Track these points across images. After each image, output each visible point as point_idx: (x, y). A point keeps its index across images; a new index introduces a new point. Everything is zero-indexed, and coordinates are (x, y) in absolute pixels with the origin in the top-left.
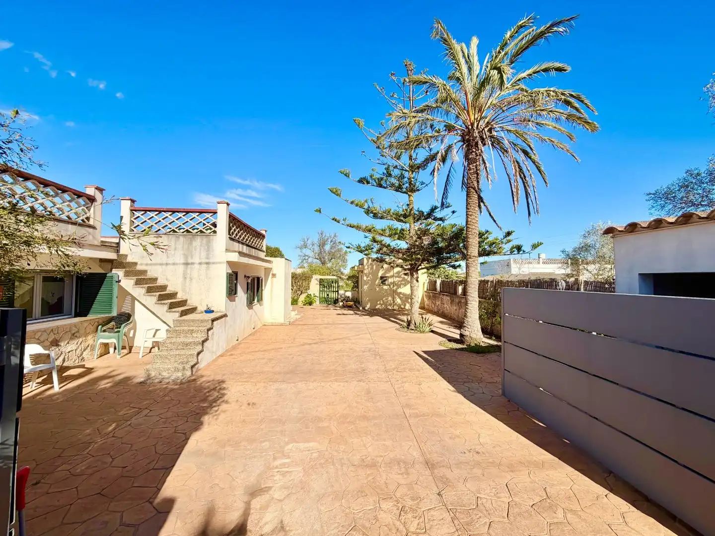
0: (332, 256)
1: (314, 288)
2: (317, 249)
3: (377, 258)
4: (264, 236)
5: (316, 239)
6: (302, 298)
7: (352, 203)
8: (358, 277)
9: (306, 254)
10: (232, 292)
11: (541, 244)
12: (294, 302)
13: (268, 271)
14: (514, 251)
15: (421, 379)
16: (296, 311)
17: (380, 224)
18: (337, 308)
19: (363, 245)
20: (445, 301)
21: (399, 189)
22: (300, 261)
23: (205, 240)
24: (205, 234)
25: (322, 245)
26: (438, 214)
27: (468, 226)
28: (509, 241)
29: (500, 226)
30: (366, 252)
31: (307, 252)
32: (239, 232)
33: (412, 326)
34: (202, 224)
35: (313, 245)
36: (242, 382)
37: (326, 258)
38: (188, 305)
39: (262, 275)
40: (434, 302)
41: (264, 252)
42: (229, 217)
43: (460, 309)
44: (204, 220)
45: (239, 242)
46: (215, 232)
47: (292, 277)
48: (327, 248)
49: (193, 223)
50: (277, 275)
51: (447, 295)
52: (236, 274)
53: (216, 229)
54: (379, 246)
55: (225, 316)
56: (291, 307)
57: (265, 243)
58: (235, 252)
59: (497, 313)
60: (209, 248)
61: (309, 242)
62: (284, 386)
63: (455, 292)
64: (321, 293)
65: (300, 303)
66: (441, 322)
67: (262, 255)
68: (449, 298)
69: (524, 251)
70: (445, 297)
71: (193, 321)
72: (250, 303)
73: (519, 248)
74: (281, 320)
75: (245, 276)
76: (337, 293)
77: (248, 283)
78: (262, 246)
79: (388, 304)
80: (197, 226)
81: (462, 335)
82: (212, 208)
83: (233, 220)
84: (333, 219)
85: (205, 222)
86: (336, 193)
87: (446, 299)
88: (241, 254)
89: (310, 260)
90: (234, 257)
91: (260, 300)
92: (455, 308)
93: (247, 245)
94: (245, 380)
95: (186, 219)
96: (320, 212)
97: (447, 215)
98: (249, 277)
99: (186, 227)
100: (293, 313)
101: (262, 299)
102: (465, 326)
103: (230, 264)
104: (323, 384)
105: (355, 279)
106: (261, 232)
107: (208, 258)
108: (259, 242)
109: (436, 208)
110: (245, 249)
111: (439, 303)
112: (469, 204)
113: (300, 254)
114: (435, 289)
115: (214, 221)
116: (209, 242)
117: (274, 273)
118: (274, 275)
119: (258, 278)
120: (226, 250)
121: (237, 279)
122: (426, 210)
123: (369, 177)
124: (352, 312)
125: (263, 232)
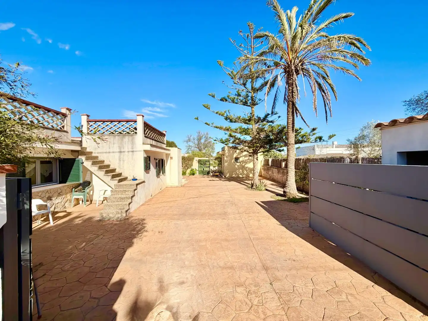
0: (206, 146)
1: (195, 165)
2: (196, 142)
3: (233, 146)
4: (165, 135)
5: (195, 136)
6: (188, 171)
7: (217, 113)
8: (221, 158)
9: (190, 145)
10: (147, 168)
11: (335, 135)
12: (184, 173)
13: (168, 155)
14: (317, 140)
15: (260, 218)
16: (185, 179)
17: (234, 126)
18: (209, 177)
19: (224, 139)
20: (274, 172)
21: (245, 104)
22: (187, 149)
23: (130, 138)
24: (131, 134)
25: (199, 139)
26: (270, 118)
27: (288, 125)
28: (314, 134)
29: (308, 125)
30: (226, 143)
31: (191, 144)
32: (150, 133)
33: (254, 187)
34: (128, 128)
35: (194, 139)
36: (154, 220)
37: (202, 147)
38: (123, 176)
39: (165, 158)
40: (267, 172)
41: (165, 144)
42: (144, 124)
43: (283, 176)
44: (129, 126)
45: (150, 139)
46: (136, 133)
47: (182, 159)
48: (203, 141)
49: (123, 128)
50: (173, 158)
51: (275, 168)
52: (149, 157)
53: (136, 131)
54: (233, 139)
55: (144, 182)
56: (182, 176)
57: (165, 139)
58: (148, 144)
59: (306, 178)
60: (133, 143)
61: (192, 138)
62: (179, 222)
63: (281, 167)
64: (200, 168)
65: (187, 174)
66: (272, 184)
67: (164, 146)
68: (277, 170)
69: (323, 140)
70: (274, 169)
71: (126, 185)
72: (158, 175)
73: (320, 138)
74: (176, 184)
75: (155, 159)
76: (209, 168)
77: (156, 163)
78: (164, 141)
79: (240, 174)
80: (126, 130)
81: (284, 192)
82: (134, 119)
83: (146, 125)
84: (206, 124)
85: (130, 127)
86: (207, 107)
87: (275, 170)
88: (152, 145)
89: (193, 148)
90: (148, 148)
91: (164, 172)
92: (280, 176)
93: (155, 140)
94: (157, 219)
95: (119, 126)
96: (198, 119)
97: (275, 119)
98: (157, 159)
99: (119, 130)
100: (183, 180)
101: (165, 172)
102: (286, 186)
103: (145, 151)
104: (201, 221)
105: (220, 159)
106: (163, 132)
107: (133, 149)
108: (162, 138)
109: (268, 114)
110: (154, 143)
111: (271, 173)
112: (289, 112)
113: (187, 145)
114: (268, 165)
115: (135, 126)
116: (133, 139)
117: (171, 156)
118: (171, 158)
119: (162, 160)
120: (143, 143)
121: (150, 161)
122: (262, 116)
123: (227, 97)
124: (218, 179)
125: (164, 132)
